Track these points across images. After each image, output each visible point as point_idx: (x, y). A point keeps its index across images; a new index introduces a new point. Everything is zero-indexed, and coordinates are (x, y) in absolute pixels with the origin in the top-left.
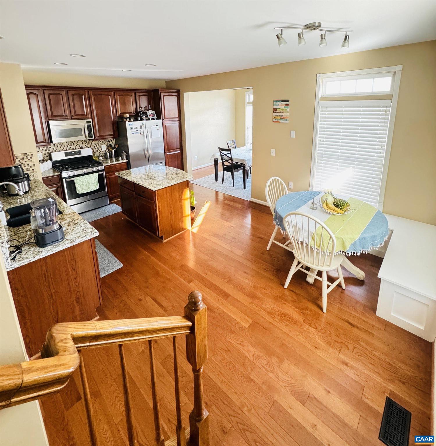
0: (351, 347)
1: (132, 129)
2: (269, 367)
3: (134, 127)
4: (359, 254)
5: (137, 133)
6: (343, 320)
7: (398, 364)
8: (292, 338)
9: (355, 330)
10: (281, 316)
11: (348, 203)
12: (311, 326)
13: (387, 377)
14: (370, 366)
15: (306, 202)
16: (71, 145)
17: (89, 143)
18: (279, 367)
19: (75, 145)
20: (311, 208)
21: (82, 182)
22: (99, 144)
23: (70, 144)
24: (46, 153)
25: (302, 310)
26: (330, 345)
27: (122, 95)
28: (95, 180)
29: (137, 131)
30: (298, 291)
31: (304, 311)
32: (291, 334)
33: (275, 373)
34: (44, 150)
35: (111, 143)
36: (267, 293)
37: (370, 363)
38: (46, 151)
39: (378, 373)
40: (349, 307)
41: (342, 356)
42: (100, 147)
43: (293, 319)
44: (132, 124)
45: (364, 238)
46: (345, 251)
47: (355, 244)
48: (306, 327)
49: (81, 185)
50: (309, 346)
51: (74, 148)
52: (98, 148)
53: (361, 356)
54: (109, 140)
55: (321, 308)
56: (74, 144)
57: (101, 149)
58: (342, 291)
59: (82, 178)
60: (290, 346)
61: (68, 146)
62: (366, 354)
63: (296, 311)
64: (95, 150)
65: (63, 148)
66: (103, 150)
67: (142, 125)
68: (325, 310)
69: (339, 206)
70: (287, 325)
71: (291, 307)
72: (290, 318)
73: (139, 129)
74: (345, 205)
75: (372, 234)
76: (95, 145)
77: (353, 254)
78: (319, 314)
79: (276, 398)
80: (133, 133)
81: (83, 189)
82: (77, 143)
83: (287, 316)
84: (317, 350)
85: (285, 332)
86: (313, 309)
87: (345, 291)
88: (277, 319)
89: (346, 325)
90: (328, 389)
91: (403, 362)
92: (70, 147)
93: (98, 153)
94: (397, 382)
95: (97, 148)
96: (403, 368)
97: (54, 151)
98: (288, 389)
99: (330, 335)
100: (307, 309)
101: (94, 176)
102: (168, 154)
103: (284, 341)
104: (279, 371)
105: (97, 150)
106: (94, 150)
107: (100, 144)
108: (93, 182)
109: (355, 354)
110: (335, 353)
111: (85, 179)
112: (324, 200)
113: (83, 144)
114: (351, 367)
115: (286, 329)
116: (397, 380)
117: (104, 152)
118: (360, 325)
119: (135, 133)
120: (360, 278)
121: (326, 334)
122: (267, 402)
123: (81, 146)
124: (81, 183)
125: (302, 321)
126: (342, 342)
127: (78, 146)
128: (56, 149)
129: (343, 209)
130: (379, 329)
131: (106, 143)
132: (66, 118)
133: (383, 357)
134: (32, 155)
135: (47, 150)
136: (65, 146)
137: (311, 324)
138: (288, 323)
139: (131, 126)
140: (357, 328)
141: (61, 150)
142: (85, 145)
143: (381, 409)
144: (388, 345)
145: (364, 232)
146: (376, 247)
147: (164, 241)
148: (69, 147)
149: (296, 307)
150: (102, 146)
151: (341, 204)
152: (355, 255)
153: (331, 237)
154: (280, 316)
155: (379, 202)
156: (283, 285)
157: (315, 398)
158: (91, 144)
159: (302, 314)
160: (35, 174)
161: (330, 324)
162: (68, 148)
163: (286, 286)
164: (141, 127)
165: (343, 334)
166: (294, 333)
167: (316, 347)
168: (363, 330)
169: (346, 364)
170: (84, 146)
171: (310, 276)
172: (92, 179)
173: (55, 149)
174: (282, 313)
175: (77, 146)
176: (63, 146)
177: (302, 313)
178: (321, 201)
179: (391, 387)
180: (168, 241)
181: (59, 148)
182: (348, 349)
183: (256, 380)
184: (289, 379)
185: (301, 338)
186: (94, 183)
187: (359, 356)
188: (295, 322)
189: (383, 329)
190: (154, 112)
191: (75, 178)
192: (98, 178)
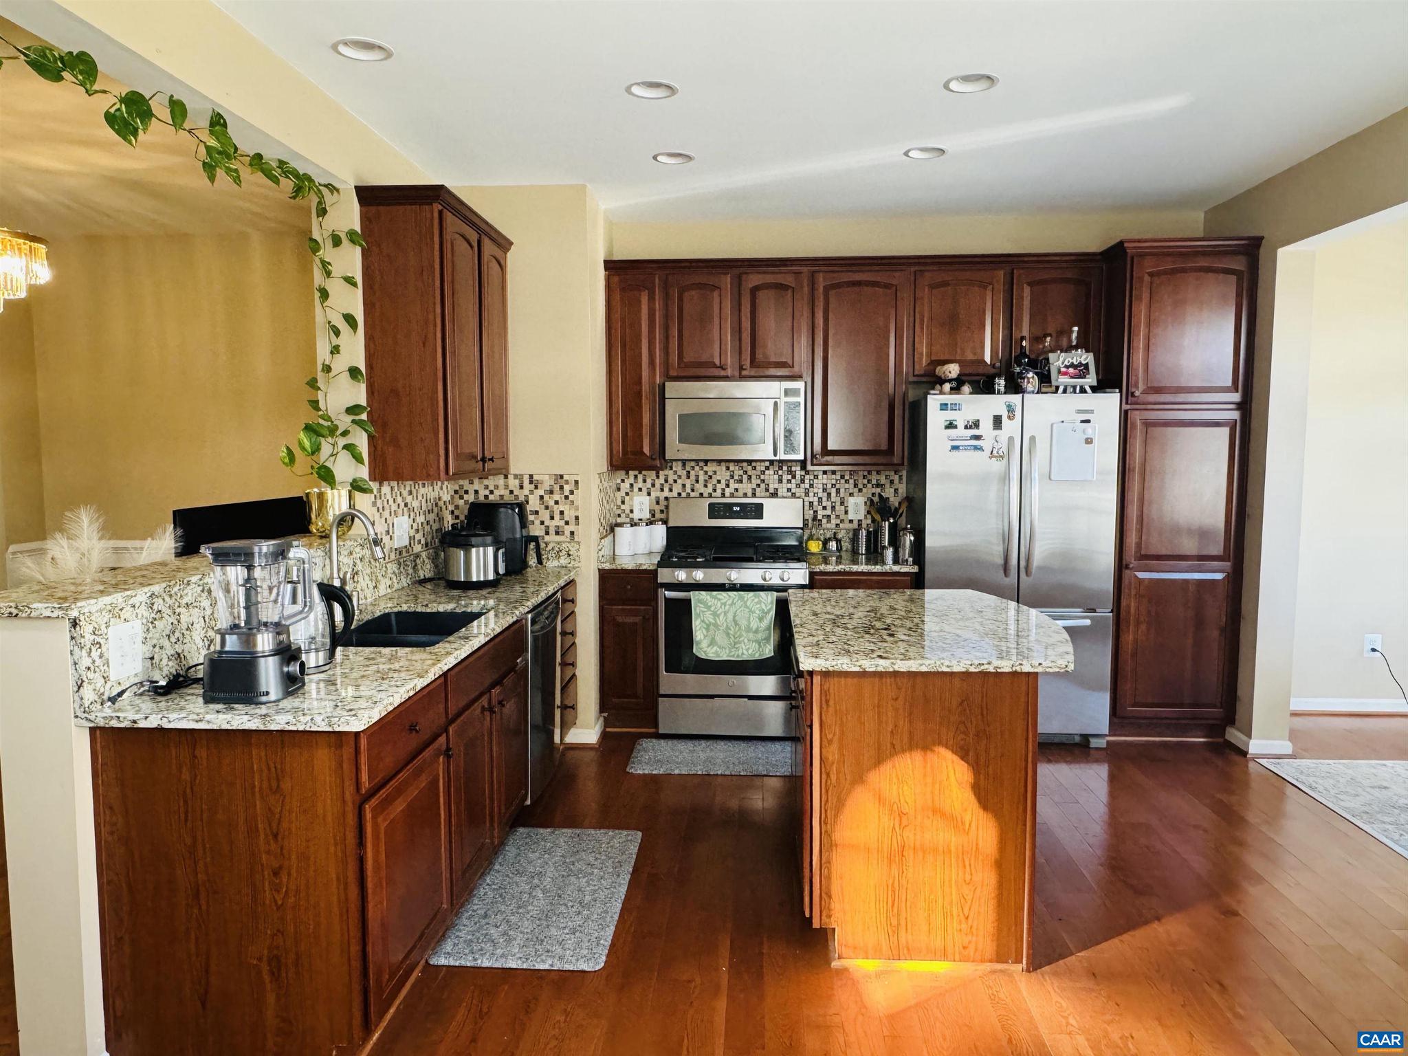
1: (951, 426)
3: (960, 418)
5: (976, 448)
16: (741, 481)
17: (803, 481)
19: (755, 481)
21: (715, 614)
22: (838, 491)
23: (736, 477)
24: (662, 499)
27: (945, 284)
28: (761, 619)
29: (978, 438)
34: (658, 486)
35: (889, 493)
38: (662, 490)
42: (842, 503)
44: (956, 407)
49: (708, 625)
51: (750, 494)
52: (833, 508)
54: (883, 481)
56: (750, 478)
57: (846, 512)
59: (715, 598)
61: (732, 481)
64: (821, 514)
65: (715, 490)
66: (851, 516)
67: (1004, 413)
73: (986, 427)
76: (824, 490)
80: (955, 448)
81: (712, 643)
82: (762, 477)
92: (737, 486)
93: (829, 526)
95: (829, 505)
97: (684, 495)
101: (759, 602)
102: (1141, 575)
105: (828, 512)
106: (816, 512)
107: (842, 490)
108: (754, 625)
111: (725, 604)
113: (780, 481)
117: (855, 525)
119: (967, 448)
123: (771, 491)
124: (709, 617)
127: (763, 486)
128: (693, 490)
131: (869, 491)
132: (723, 373)
134: (577, 482)
135: (666, 489)
136: (719, 482)
139: (949, 415)
141: (706, 495)
142: (789, 486)
148: (733, 485)
150: (851, 501)
158: (811, 486)
160: (573, 548)
162: (728, 491)
164: (997, 423)
170: (783, 491)
172: (751, 611)
173: (688, 490)
175: (758, 486)
176: (714, 481)
181: (700, 487)
186: (756, 631)
190: (1086, 358)
191: (694, 595)
192: (773, 612)
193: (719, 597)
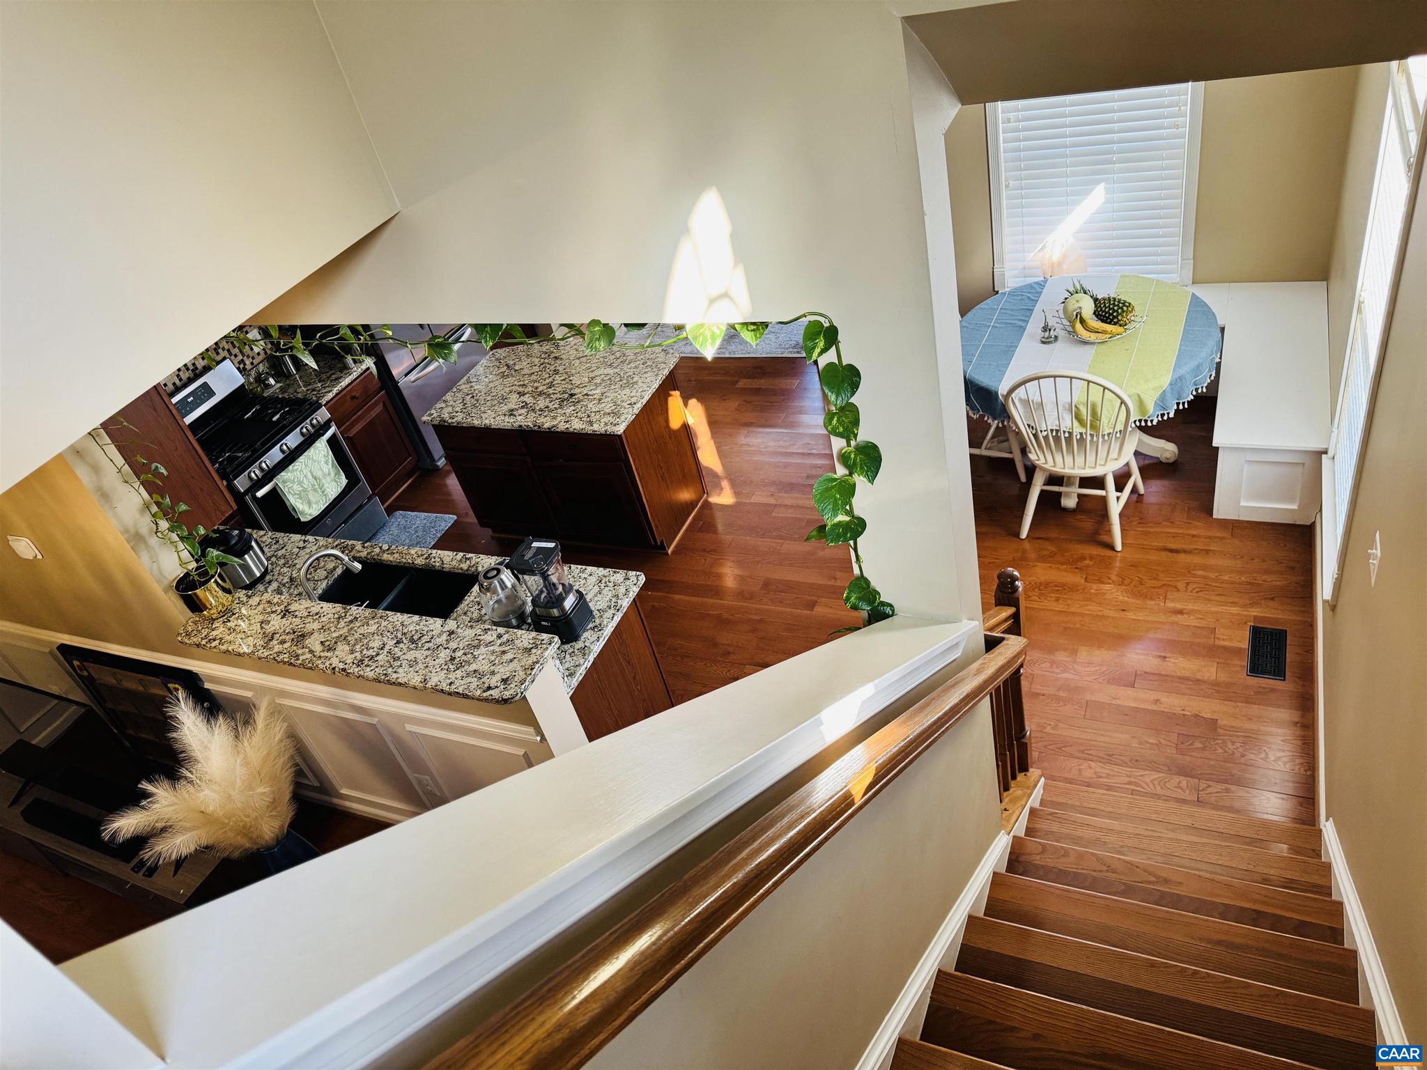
0: (1181, 585)
2: (1058, 667)
4: (1172, 415)
6: (1156, 550)
7: (1260, 578)
8: (1073, 614)
9: (1182, 556)
10: (1039, 589)
11: (1130, 304)
12: (1102, 583)
13: (1248, 602)
14: (1218, 598)
15: (1022, 329)
18: (1075, 662)
20: (1043, 343)
25: (1075, 564)
26: (1146, 597)
28: (327, 462)
30: (1053, 533)
31: (1080, 564)
32: (1072, 610)
33: (1071, 671)
36: (989, 563)
37: (1217, 595)
39: (1233, 603)
40: (1160, 523)
41: (1170, 605)
43: (1065, 585)
45: (1179, 377)
46: (1146, 418)
47: (1163, 397)
48: (1094, 587)
50: (1112, 614)
52: (241, 351)
53: (1200, 591)
55: (1112, 548)
58: (1138, 498)
60: (1078, 626)
62: (1209, 585)
63: (1065, 570)
68: (1119, 547)
69: (1111, 317)
70: (1057, 600)
71: (1050, 567)
72: (1057, 587)
74: (1123, 311)
75: (1194, 364)
77: (1160, 419)
78: (1110, 557)
79: (1089, 697)
83: (1051, 585)
84: (1126, 613)
85: (1059, 611)
86: (1096, 553)
87: (1145, 497)
88: (1034, 598)
89: (1164, 556)
90: (1163, 654)
91: (1266, 572)
94: (1263, 602)
95: (236, 351)
96: (1268, 580)
98: (1100, 680)
99: (1141, 582)
100: (1083, 558)
101: (319, 451)
103: (1063, 625)
104: (1076, 666)
108: (326, 470)
109: (1191, 592)
110: (1159, 605)
112: (1075, 313)
114: (1189, 613)
115: (1060, 607)
116: (1261, 599)
118: (1188, 546)
120: (1167, 459)
121: (1134, 583)
122: (1077, 707)
125: (1083, 581)
126: (1165, 584)
129: (1122, 322)
130: (1222, 538)
133: (1236, 578)
137: (1102, 580)
138: (1057, 595)
140: (1185, 551)
143: (1245, 644)
144: (1242, 557)
145: (1178, 365)
146: (1202, 387)
147: (670, 551)
149: (1062, 564)
151: (1114, 311)
152: (1165, 418)
153: (1121, 403)
154: (1037, 590)
155: (1182, 260)
156: (1017, 535)
157: (1146, 673)
159: (1077, 570)
161: (1135, 566)
163: (1024, 534)
165: (1162, 572)
166: (1078, 606)
167: (1124, 610)
168: (1196, 551)
169: (1180, 612)
171: (1068, 495)
172: (318, 461)
174: (1038, 584)
177: (1076, 568)
178: (1062, 316)
179: (1255, 612)
180: (676, 547)
182: (1178, 590)
183: (1044, 692)
184: (1097, 668)
185: (1092, 608)
186: (329, 473)
187: (1197, 592)
188: (1073, 588)
189: (1228, 535)
191: (278, 480)
192: (331, 453)
193: (295, 468)
